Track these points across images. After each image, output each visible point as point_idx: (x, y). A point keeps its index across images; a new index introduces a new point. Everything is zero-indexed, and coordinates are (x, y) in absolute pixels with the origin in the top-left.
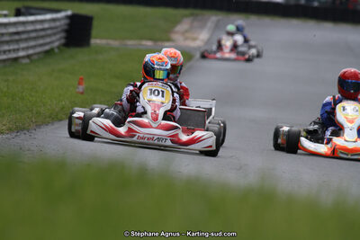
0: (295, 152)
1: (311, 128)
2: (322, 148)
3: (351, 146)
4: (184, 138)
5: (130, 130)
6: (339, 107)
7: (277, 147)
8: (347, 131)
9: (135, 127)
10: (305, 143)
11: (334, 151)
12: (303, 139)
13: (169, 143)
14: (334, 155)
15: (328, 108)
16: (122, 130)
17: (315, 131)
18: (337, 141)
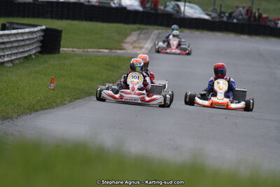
0: (193, 105)
1: (203, 93)
2: (206, 103)
3: (220, 101)
4: (147, 99)
5: (121, 96)
6: (216, 82)
7: (186, 103)
8: (219, 94)
9: (123, 94)
10: (198, 100)
11: (212, 104)
12: (196, 98)
13: (140, 101)
14: (212, 106)
15: (211, 83)
16: (117, 96)
17: (205, 94)
18: (214, 99)
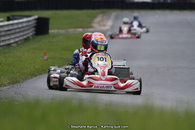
5: (89, 82)
9: (92, 81)
13: (113, 89)
16: (85, 83)
